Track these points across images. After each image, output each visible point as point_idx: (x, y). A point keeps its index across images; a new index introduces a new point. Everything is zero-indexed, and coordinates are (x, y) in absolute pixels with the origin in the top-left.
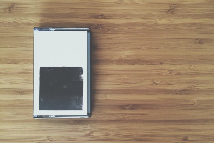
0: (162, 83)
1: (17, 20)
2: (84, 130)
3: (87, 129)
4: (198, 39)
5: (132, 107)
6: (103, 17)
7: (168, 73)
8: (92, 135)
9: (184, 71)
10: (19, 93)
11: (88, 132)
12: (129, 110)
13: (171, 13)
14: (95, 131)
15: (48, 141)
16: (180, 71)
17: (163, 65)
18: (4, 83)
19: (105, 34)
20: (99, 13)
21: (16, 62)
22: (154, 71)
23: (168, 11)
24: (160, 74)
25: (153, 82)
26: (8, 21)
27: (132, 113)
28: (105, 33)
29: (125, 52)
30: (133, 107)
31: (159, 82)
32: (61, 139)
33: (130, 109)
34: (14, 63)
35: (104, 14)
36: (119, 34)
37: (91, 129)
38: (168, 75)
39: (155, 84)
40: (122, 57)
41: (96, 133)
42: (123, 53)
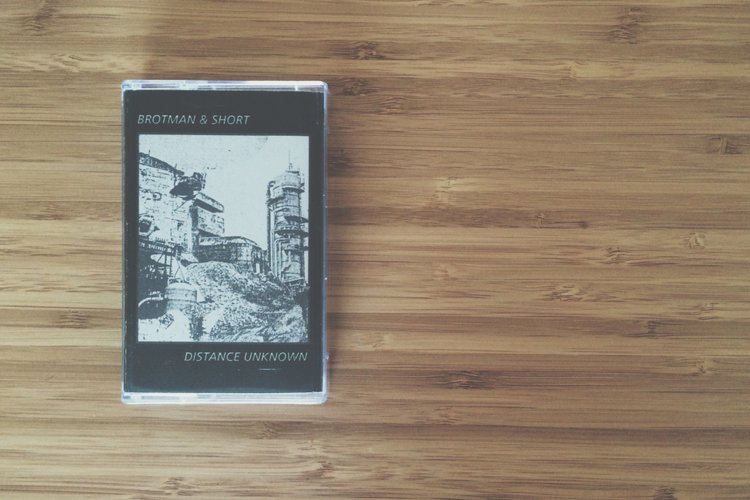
0: (585, 297)
1: (65, 62)
2: (302, 459)
3: (310, 453)
4: (720, 137)
5: (476, 378)
6: (374, 53)
7: (609, 259)
8: (328, 475)
9: (668, 254)
10: (71, 324)
11: (315, 467)
12: (462, 390)
13: (622, 40)
14: (340, 463)
15: (174, 496)
16: (651, 254)
17: (587, 230)
18: (20, 287)
19: (381, 117)
20: (360, 39)
21: (60, 213)
22: (557, 251)
23: (611, 35)
24: (580, 264)
25: (551, 292)
26: (30, 65)
27: (475, 399)
28: (379, 112)
29: (452, 182)
30: (478, 379)
31: (573, 292)
32: (219, 487)
33: (466, 388)
34: (52, 216)
35: (377, 44)
36: (432, 117)
37: (326, 455)
38: (607, 266)
39: (558, 298)
40: (439, 199)
41: (343, 470)
42: (444, 184)
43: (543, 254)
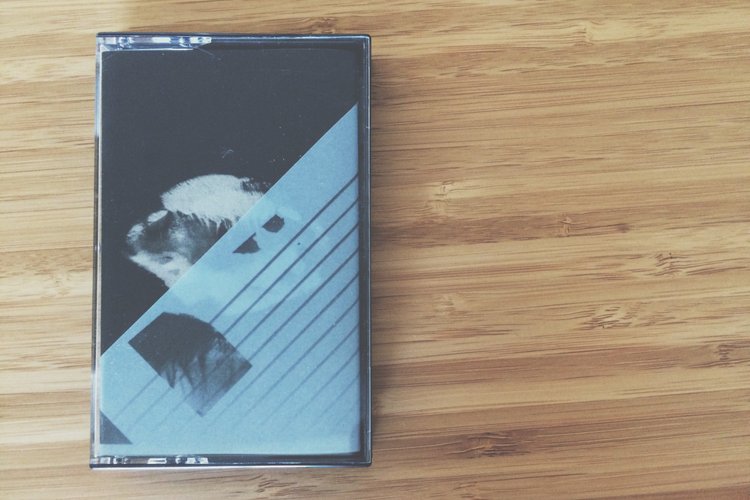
0: (634, 321)
5: (503, 441)
7: (660, 269)
9: (736, 256)
12: (486, 459)
16: (713, 258)
17: (628, 234)
22: (592, 265)
24: (623, 279)
25: (590, 319)
27: (505, 470)
29: (449, 187)
30: (508, 441)
31: (619, 316)
33: (491, 455)
35: (336, 20)
36: (415, 106)
38: (659, 279)
39: (601, 325)
40: (434, 210)
42: (438, 190)
43: (573, 270)
